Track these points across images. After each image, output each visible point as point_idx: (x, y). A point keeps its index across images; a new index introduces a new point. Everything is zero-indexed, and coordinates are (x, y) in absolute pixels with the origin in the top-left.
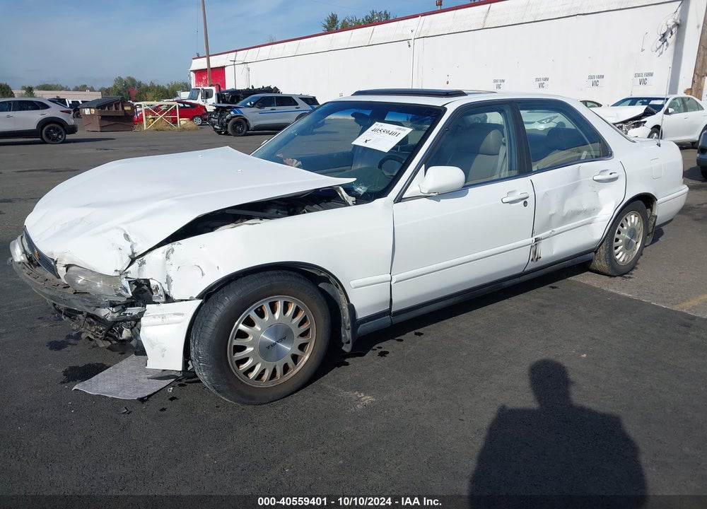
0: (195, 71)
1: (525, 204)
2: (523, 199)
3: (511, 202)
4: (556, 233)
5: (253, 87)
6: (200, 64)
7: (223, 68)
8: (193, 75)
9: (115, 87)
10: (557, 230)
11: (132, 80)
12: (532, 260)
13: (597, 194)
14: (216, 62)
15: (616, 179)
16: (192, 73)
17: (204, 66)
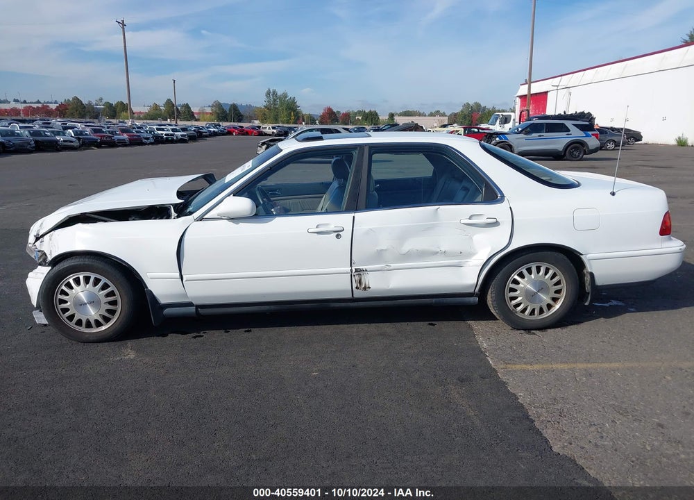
0: (521, 97)
1: (338, 236)
2: (335, 232)
3: (318, 233)
4: (391, 268)
5: (565, 113)
6: (523, 90)
7: (546, 93)
8: (518, 100)
9: (462, 111)
10: (393, 265)
11: (478, 105)
12: (357, 288)
13: (471, 239)
14: (537, 88)
15: (496, 224)
16: (518, 98)
17: (525, 92)
